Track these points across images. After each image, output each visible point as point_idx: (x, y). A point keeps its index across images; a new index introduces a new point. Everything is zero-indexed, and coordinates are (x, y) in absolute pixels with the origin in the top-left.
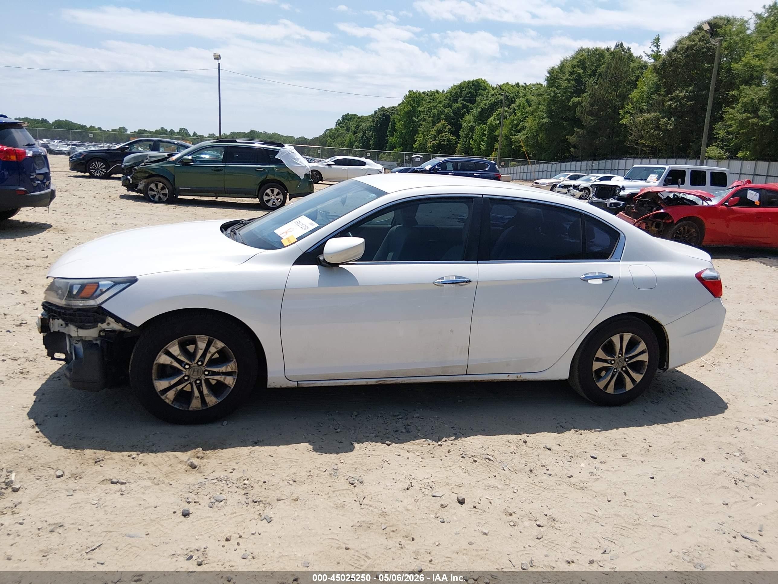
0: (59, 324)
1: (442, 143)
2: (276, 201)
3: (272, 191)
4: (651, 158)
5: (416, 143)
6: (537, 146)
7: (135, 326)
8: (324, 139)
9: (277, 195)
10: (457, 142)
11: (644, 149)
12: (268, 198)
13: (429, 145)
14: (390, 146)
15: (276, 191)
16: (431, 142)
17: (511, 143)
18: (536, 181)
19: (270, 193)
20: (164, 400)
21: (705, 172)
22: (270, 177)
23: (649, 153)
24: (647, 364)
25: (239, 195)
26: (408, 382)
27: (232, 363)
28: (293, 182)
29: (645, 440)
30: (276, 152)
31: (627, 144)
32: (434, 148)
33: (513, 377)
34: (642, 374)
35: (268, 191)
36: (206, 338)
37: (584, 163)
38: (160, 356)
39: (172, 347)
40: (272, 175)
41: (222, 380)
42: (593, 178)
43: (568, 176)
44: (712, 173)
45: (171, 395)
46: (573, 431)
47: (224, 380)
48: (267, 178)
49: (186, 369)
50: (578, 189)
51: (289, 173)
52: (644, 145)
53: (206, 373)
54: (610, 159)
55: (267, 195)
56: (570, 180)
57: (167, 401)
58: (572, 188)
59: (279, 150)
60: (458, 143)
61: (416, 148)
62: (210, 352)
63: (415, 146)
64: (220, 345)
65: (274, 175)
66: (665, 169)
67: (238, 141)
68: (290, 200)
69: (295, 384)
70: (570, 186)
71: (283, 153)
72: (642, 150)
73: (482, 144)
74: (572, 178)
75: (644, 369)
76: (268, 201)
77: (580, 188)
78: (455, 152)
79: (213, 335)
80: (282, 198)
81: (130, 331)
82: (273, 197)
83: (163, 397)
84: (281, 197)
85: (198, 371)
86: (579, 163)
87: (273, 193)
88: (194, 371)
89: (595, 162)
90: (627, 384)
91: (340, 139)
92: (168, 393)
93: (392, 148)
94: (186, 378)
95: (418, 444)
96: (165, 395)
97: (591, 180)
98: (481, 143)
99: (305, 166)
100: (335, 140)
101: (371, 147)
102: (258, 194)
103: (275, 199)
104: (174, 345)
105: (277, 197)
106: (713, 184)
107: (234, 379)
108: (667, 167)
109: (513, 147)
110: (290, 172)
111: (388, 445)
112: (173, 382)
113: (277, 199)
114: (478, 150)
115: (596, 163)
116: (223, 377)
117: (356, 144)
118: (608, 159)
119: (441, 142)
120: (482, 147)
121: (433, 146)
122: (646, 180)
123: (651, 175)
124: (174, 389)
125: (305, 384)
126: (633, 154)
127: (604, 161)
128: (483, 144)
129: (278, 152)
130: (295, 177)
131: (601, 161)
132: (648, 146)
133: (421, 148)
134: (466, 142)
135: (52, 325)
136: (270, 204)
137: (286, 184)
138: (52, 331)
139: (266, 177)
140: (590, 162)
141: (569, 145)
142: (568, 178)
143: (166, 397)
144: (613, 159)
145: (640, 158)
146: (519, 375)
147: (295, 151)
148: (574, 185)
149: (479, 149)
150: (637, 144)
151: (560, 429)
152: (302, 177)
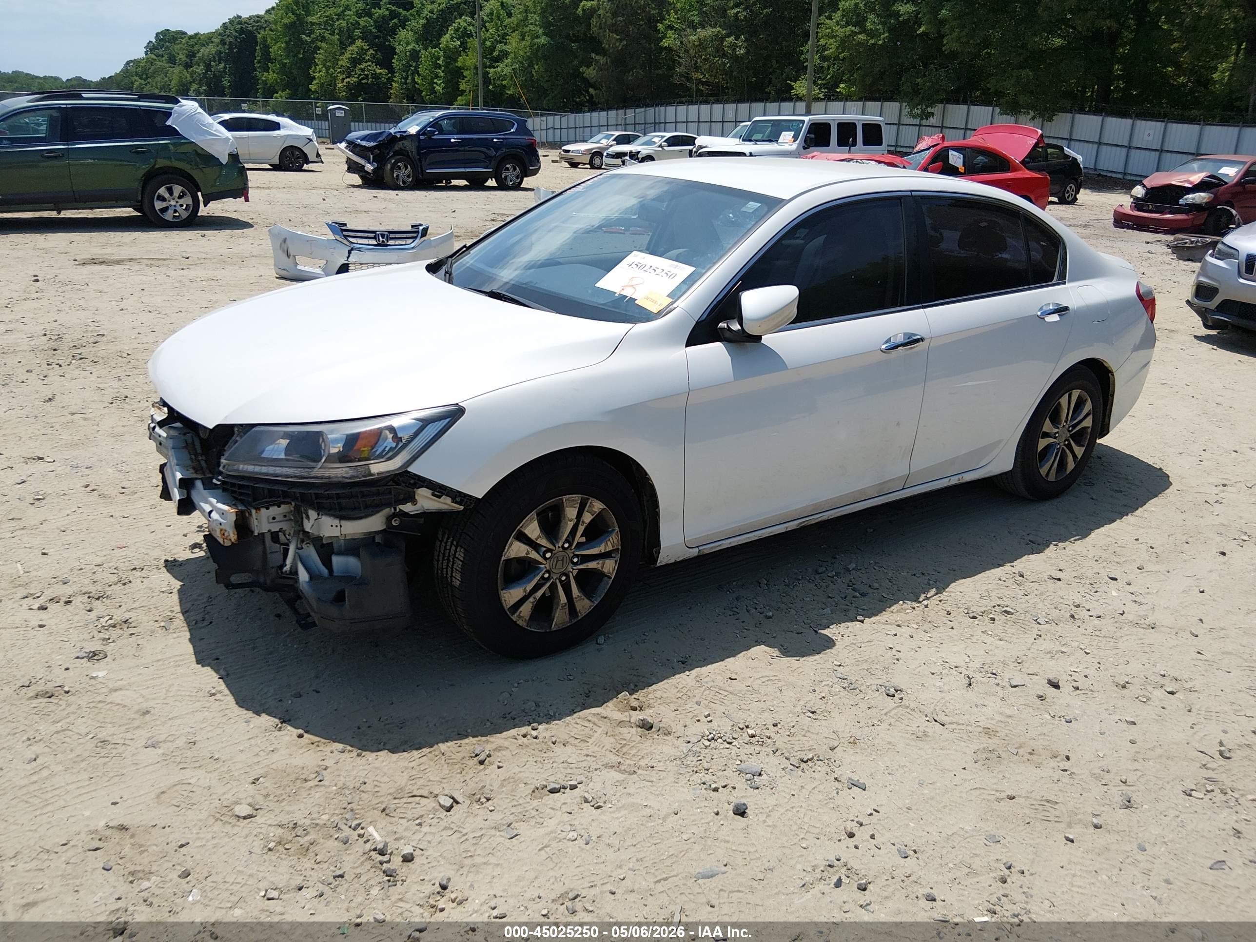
0: (268, 518)
1: (363, 81)
2: (179, 208)
3: (170, 191)
4: (713, 103)
5: (315, 82)
6: (530, 84)
7: (476, 498)
8: (126, 81)
9: (180, 197)
10: (390, 80)
11: (701, 87)
12: (164, 205)
13: (340, 85)
14: (264, 88)
15: (177, 189)
16: (343, 79)
17: (487, 81)
18: (564, 148)
19: (167, 195)
20: (515, 622)
21: (854, 124)
22: (161, 163)
23: (708, 95)
24: (1089, 430)
25: (105, 203)
26: (836, 516)
27: (614, 535)
28: (207, 170)
29: (1137, 540)
30: (168, 114)
31: (676, 80)
32: (351, 90)
33: (954, 481)
34: (1083, 446)
35: (162, 191)
36: (577, 497)
37: (612, 113)
38: (511, 544)
39: (528, 525)
40: (164, 158)
41: (599, 567)
42: (656, 140)
43: (614, 137)
44: (863, 125)
45: (526, 609)
46: (1052, 547)
47: (602, 567)
48: (157, 166)
49: (546, 559)
50: (638, 158)
51: (198, 154)
52: (700, 82)
53: (575, 560)
54: (652, 106)
55: (161, 198)
56: (618, 144)
57: (520, 622)
58: (627, 158)
59: (172, 109)
60: (393, 81)
61: (316, 92)
62: (583, 522)
63: (313, 87)
64: (598, 506)
65: (169, 158)
66: (803, 122)
67: (84, 95)
68: (205, 206)
69: (695, 552)
70: (625, 154)
71: (181, 114)
72: (698, 90)
73: (436, 83)
74: (620, 140)
75: (1086, 438)
76: (164, 210)
77: (640, 156)
78: (390, 98)
79: (589, 491)
80: (190, 202)
81: (462, 508)
82: (173, 203)
83: (514, 618)
84: (188, 200)
85: (563, 560)
86: (604, 114)
87: (171, 194)
88: (558, 560)
89: (628, 111)
90: (1069, 465)
91: (159, 79)
92: (521, 609)
93: (270, 92)
94: (546, 576)
95: (898, 611)
96: (517, 613)
97: (655, 143)
98: (435, 81)
99: (227, 139)
100: (149, 80)
101: (227, 91)
102: (142, 197)
103: (178, 205)
104: (532, 519)
105: (181, 201)
106: (865, 143)
107: (616, 562)
108: (806, 119)
109: (491, 87)
110: (199, 151)
111: (862, 622)
112: (530, 587)
113: (181, 205)
114: (431, 94)
115: (630, 113)
116: (601, 562)
117: (194, 86)
118: (648, 106)
119: (363, 79)
120: (438, 87)
121: (349, 87)
122: (777, 141)
123: (784, 133)
124: (531, 599)
125: (707, 549)
126: (685, 96)
127: (643, 109)
128: (439, 82)
129: (170, 114)
130: (209, 159)
131: (638, 110)
132: (706, 83)
133: (325, 91)
134: (406, 79)
135: (256, 521)
136: (169, 216)
137: (196, 174)
138: (256, 534)
139: (155, 164)
140: (621, 112)
141: (588, 83)
142: (614, 140)
143: (519, 617)
144: (657, 105)
145: (696, 103)
146: (960, 476)
147: (200, 110)
148: (631, 152)
149: (433, 91)
150: (689, 79)
151: (1037, 546)
152: (224, 160)
